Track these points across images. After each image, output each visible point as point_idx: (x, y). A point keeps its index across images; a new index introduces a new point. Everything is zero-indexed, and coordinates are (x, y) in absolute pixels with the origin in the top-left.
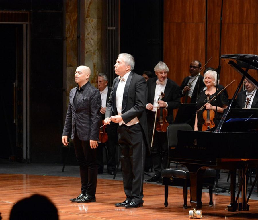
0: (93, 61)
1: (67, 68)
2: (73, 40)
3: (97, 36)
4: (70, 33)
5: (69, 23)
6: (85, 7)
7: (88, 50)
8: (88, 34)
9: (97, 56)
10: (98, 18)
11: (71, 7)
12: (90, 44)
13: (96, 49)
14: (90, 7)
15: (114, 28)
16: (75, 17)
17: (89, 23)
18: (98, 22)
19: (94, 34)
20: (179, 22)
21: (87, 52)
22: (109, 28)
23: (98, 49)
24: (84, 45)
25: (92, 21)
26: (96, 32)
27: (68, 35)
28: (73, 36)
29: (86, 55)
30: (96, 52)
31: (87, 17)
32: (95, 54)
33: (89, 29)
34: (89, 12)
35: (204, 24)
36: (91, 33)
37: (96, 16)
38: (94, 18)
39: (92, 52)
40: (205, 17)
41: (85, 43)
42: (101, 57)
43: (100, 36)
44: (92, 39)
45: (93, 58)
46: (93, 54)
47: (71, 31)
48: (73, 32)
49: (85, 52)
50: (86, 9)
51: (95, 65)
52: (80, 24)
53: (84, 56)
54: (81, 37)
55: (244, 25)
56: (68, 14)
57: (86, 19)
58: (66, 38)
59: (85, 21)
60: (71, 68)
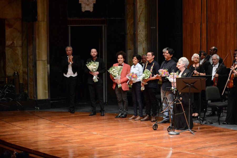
0: (143, 47)
1: (128, 50)
2: (131, 35)
3: (145, 32)
4: (129, 31)
5: (128, 25)
6: (138, 16)
7: (140, 41)
8: (140, 31)
9: (145, 43)
10: (145, 22)
11: (130, 16)
12: (140, 37)
13: (144, 40)
14: (141, 16)
15: (155, 28)
16: (132, 22)
17: (140, 25)
18: (145, 24)
19: (143, 31)
20: (192, 22)
21: (139, 41)
22: (151, 28)
23: (145, 40)
24: (137, 37)
25: (142, 24)
26: (144, 30)
27: (128, 32)
28: (131, 32)
29: (138, 43)
30: (144, 41)
31: (139, 22)
32: (143, 42)
33: (140, 29)
34: (140, 19)
35: (205, 24)
36: (142, 30)
37: (144, 21)
38: (143, 22)
39: (142, 41)
40: (206, 20)
41: (138, 36)
42: (147, 44)
43: (146, 32)
44: (142, 34)
45: (143, 45)
46: (142, 42)
47: (130, 29)
48: (131, 30)
49: (138, 41)
50: (139, 17)
51: (143, 49)
52: (135, 25)
53: (137, 44)
54: (136, 33)
55: (228, 24)
56: (128, 20)
57: (139, 23)
58: (127, 33)
59: (138, 24)
60: (130, 50)
